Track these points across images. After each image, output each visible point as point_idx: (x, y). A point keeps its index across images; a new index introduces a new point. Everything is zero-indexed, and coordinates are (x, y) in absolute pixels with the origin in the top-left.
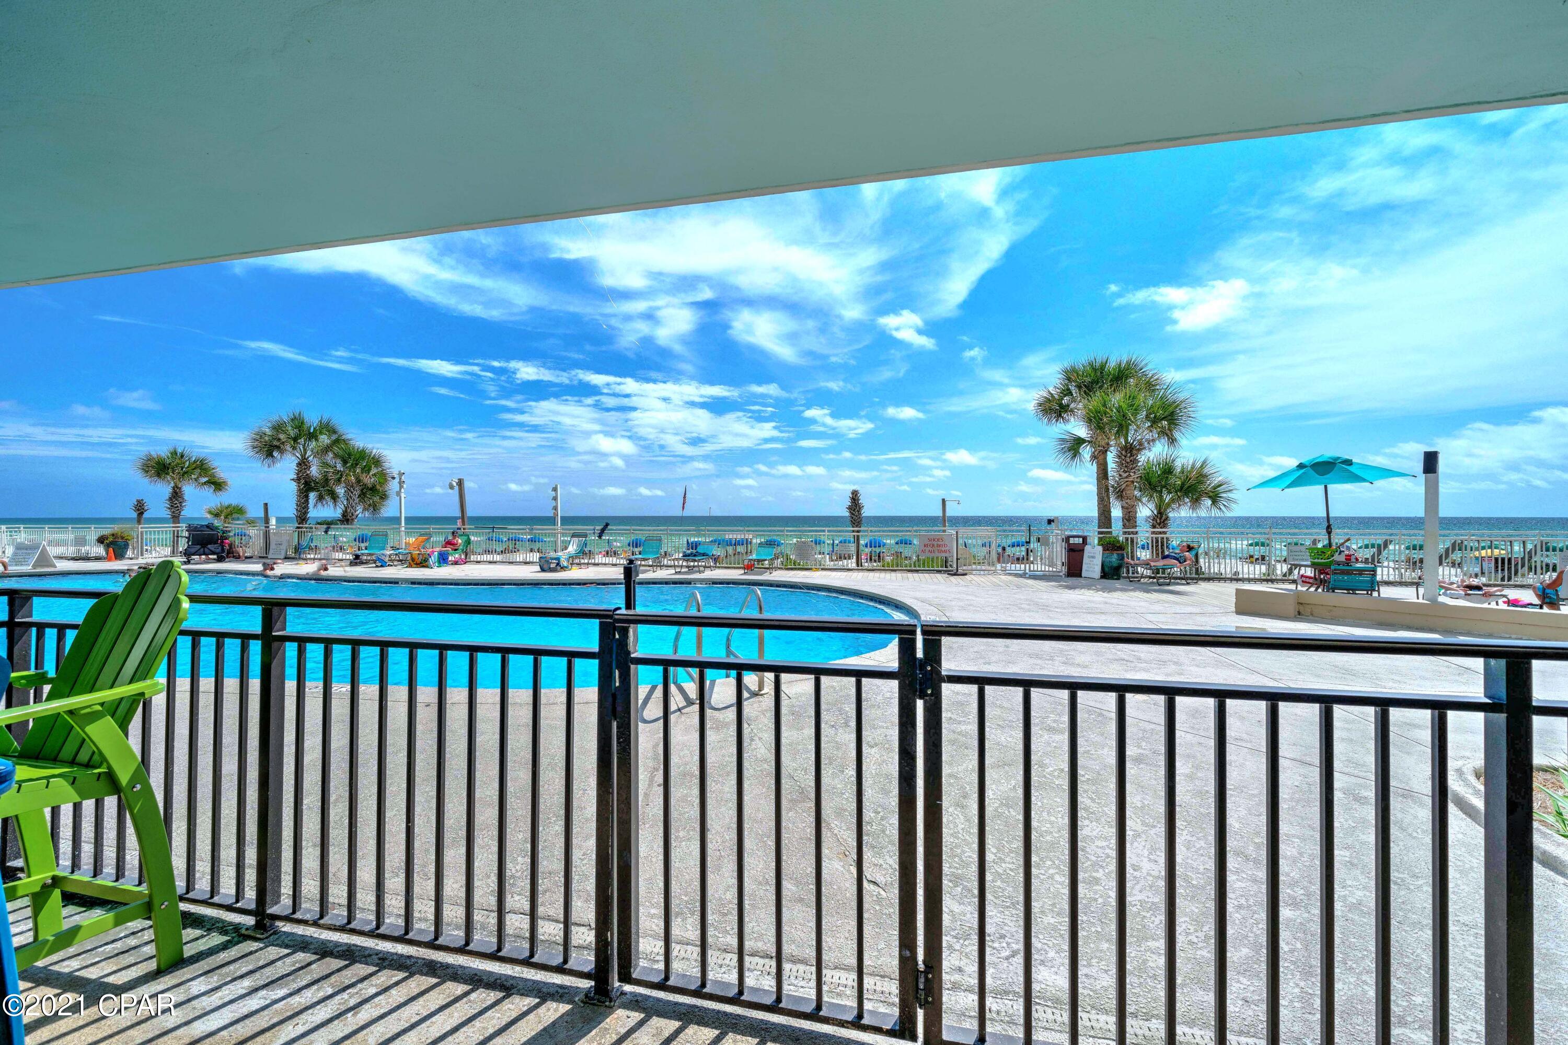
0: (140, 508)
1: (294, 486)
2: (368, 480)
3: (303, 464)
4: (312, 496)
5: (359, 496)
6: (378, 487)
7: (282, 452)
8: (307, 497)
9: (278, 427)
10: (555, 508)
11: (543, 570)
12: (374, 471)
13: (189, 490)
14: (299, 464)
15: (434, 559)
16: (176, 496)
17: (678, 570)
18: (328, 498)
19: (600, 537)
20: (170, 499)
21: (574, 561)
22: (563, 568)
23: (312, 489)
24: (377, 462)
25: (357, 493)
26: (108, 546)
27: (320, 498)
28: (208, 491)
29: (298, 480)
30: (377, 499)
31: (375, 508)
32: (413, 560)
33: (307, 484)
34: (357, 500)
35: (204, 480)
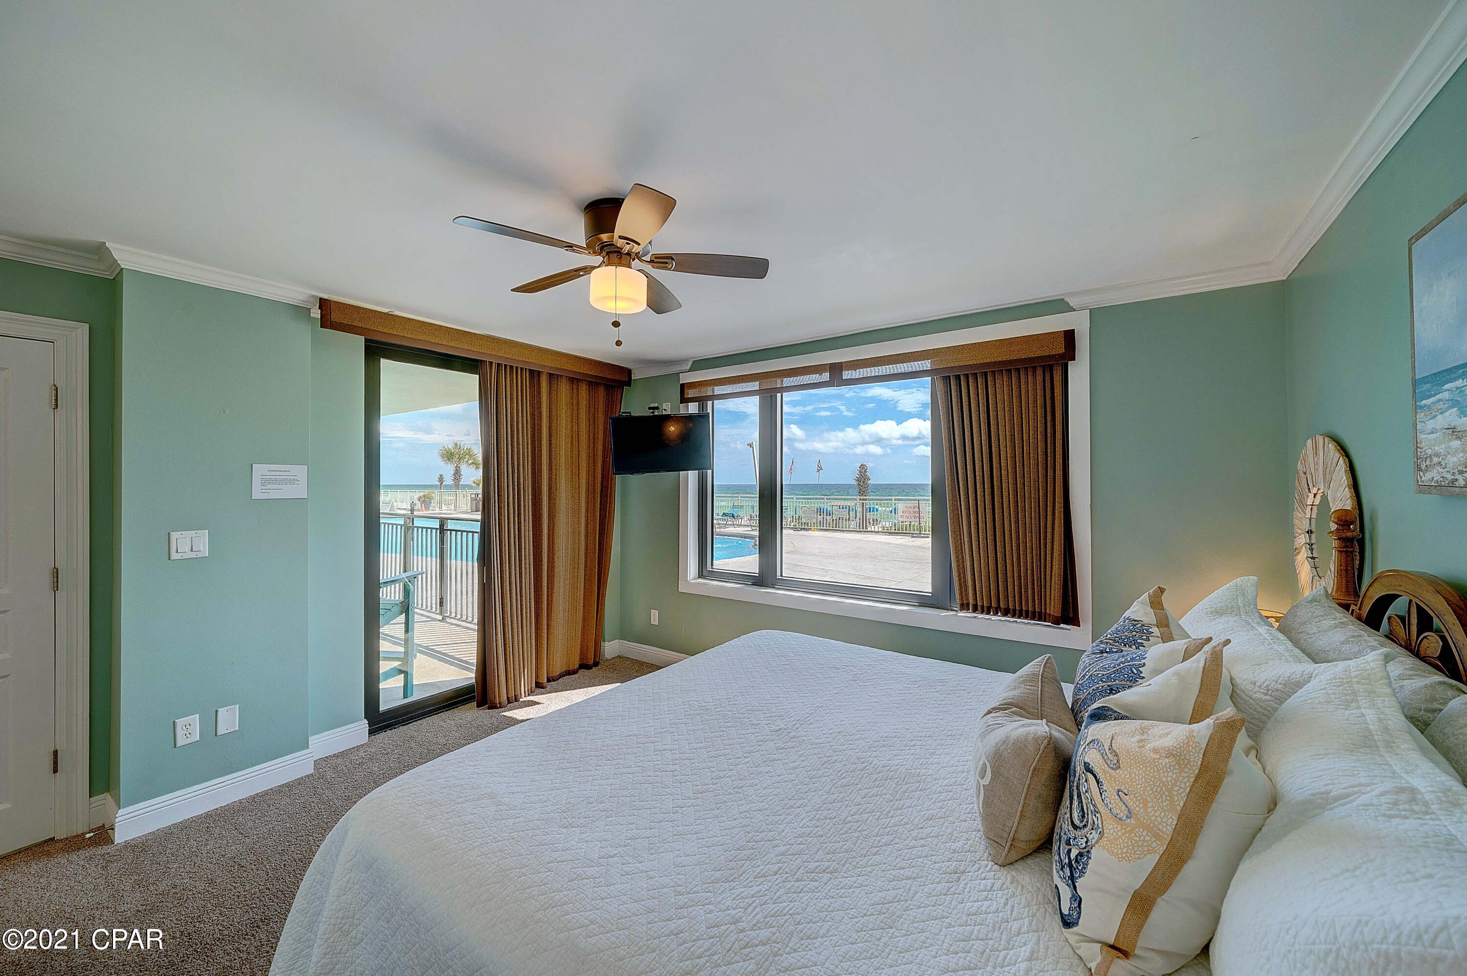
0: (441, 479)
13: (464, 468)
16: (457, 474)
20: (454, 475)
35: (470, 462)
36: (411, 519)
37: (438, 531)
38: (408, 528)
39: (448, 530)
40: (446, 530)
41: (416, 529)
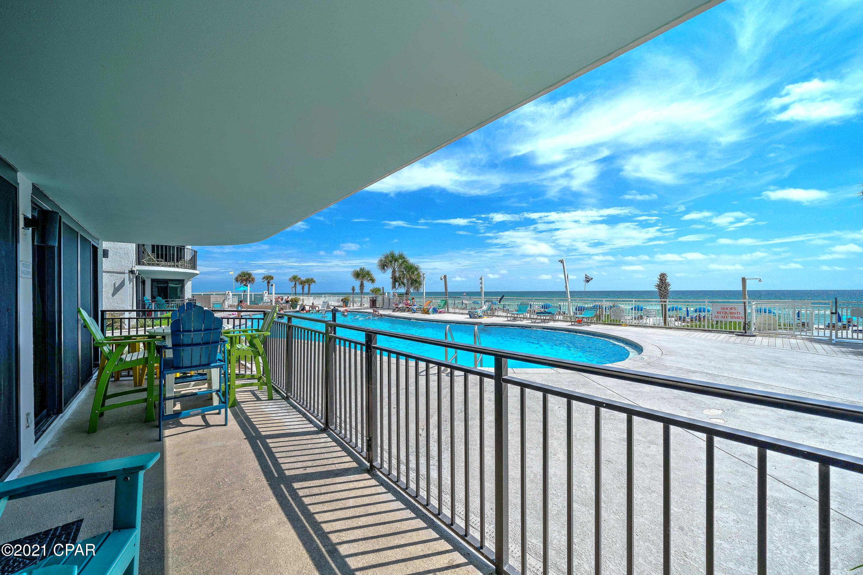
0: (353, 289)
1: (391, 281)
2: (414, 277)
3: (394, 272)
4: (397, 284)
5: (411, 283)
6: (418, 280)
7: (387, 267)
8: (395, 284)
9: (386, 257)
10: (481, 288)
11: (471, 317)
12: (416, 273)
13: (365, 283)
14: (393, 271)
15: (431, 310)
16: (362, 285)
17: (509, 319)
18: (402, 285)
19: (500, 302)
20: (360, 286)
21: (485, 314)
22: (480, 317)
23: (397, 281)
24: (416, 269)
25: (410, 282)
26: (343, 302)
27: (399, 285)
28: (370, 282)
29: (392, 278)
30: (417, 284)
31: (417, 288)
32: (424, 311)
33: (395, 279)
34: (410, 286)
35: (369, 279)
36: (333, 328)
37: (364, 348)
38: (330, 338)
39: (378, 348)
40: (375, 348)
41: (337, 340)
